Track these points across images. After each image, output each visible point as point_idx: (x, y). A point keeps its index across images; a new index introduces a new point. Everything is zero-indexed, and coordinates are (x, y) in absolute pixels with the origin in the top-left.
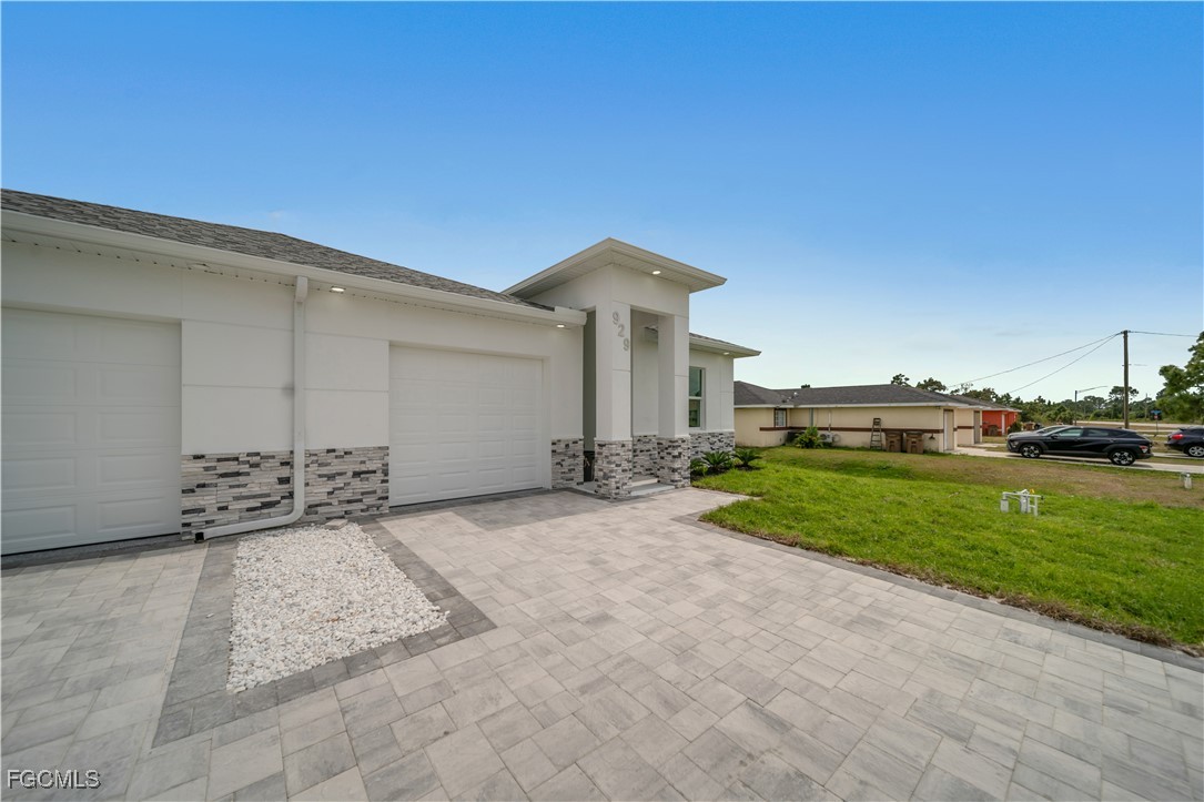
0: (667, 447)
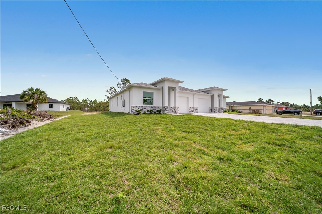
0: (221, 108)
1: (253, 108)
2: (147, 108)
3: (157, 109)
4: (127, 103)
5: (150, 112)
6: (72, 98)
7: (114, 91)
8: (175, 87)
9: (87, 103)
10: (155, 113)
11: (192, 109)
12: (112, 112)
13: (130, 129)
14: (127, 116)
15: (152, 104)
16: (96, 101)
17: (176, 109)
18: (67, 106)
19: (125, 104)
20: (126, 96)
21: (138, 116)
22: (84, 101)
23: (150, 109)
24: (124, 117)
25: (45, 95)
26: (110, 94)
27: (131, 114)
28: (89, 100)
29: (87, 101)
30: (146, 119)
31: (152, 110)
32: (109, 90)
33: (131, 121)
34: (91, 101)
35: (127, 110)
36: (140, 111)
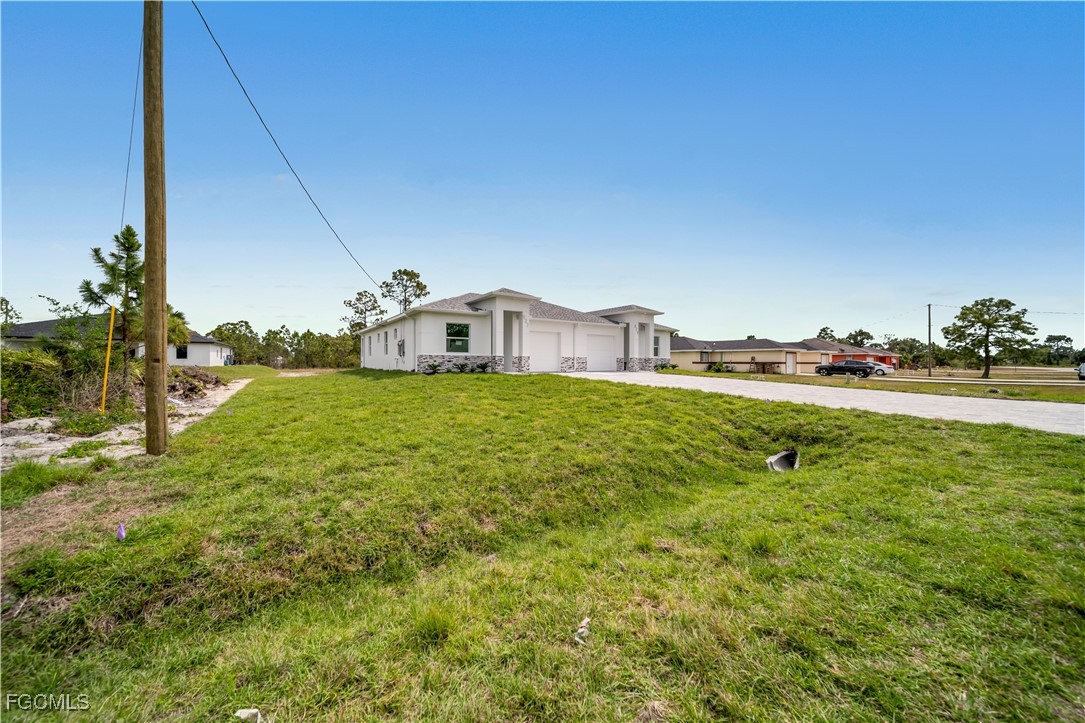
0: (647, 360)
1: (760, 358)
2: (454, 361)
3: (479, 362)
4: (408, 348)
5: (462, 368)
6: (232, 324)
7: (370, 304)
8: (521, 313)
9: (282, 340)
10: (472, 371)
11: (570, 363)
12: (371, 370)
13: (412, 396)
14: (409, 377)
15: (467, 351)
16: (312, 334)
17: (523, 363)
18: (227, 352)
19: (406, 350)
20: (406, 331)
21: (429, 378)
22: (272, 335)
23: (461, 362)
24: (401, 379)
25: (184, 323)
26: (358, 315)
27: (417, 374)
28: (287, 331)
29: (282, 335)
30: (445, 382)
31: (466, 364)
32: (353, 301)
33: (415, 385)
34: (296, 335)
35: (408, 364)
36: (439, 366)
